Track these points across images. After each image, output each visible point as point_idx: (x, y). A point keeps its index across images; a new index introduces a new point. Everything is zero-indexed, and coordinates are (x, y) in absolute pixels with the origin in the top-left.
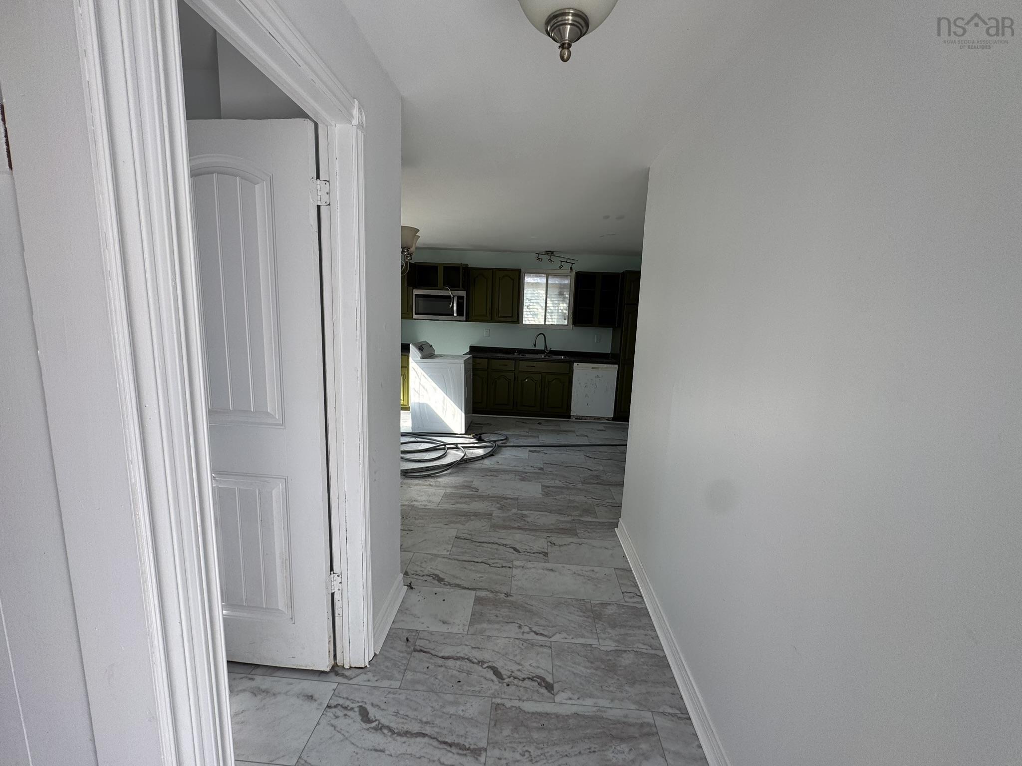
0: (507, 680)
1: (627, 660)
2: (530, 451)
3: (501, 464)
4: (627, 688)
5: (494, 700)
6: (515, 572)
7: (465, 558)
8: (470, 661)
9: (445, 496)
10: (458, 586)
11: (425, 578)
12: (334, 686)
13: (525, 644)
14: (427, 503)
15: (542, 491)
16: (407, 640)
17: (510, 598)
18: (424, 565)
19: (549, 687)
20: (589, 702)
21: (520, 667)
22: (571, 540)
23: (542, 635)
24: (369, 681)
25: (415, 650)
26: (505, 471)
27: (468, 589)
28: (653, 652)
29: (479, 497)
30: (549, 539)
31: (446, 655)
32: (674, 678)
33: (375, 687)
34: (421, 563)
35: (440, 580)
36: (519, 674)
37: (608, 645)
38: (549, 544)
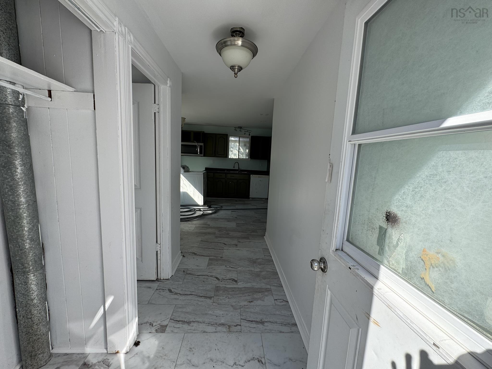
0: (221, 280)
1: (263, 273)
2: (231, 211)
3: (219, 216)
4: (263, 280)
5: (216, 285)
6: (224, 251)
7: (205, 247)
8: (208, 276)
9: (196, 227)
10: (203, 255)
11: (189, 254)
12: (158, 284)
13: (228, 271)
14: (188, 230)
15: (236, 225)
16: (184, 271)
17: (222, 258)
18: (188, 250)
19: (236, 281)
20: (249, 284)
21: (226, 277)
22: (247, 240)
23: (234, 268)
24: (171, 282)
25: (187, 274)
26: (221, 218)
27: (206, 256)
28: (273, 271)
29: (210, 227)
30: (238, 241)
31: (199, 275)
32: (279, 277)
33: (173, 284)
34: (188, 249)
35: (195, 254)
36: (225, 278)
37: (258, 270)
38: (238, 242)
